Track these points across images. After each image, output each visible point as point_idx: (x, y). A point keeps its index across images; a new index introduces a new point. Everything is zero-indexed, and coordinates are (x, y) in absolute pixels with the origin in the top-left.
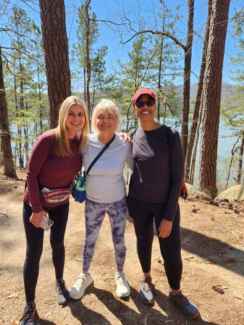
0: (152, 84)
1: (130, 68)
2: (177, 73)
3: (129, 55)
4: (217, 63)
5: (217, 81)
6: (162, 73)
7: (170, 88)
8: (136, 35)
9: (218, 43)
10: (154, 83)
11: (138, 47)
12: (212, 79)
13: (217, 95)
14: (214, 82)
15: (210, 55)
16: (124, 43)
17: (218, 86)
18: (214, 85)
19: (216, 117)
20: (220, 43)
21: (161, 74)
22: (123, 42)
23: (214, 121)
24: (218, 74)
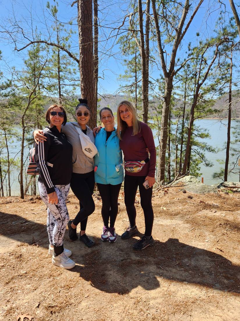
0: (54, 93)
1: (28, 75)
2: (77, 84)
3: (25, 62)
4: (88, 78)
5: (90, 93)
6: (61, 82)
7: (71, 97)
8: (30, 44)
9: (87, 61)
10: (56, 93)
11: (34, 55)
12: (86, 91)
13: (92, 105)
14: (88, 93)
15: (82, 71)
16: (18, 50)
17: (92, 97)
18: (88, 96)
19: (93, 123)
20: (88, 61)
21: (60, 84)
22: (17, 48)
23: (92, 127)
24: (90, 87)
